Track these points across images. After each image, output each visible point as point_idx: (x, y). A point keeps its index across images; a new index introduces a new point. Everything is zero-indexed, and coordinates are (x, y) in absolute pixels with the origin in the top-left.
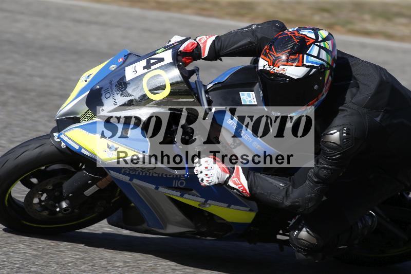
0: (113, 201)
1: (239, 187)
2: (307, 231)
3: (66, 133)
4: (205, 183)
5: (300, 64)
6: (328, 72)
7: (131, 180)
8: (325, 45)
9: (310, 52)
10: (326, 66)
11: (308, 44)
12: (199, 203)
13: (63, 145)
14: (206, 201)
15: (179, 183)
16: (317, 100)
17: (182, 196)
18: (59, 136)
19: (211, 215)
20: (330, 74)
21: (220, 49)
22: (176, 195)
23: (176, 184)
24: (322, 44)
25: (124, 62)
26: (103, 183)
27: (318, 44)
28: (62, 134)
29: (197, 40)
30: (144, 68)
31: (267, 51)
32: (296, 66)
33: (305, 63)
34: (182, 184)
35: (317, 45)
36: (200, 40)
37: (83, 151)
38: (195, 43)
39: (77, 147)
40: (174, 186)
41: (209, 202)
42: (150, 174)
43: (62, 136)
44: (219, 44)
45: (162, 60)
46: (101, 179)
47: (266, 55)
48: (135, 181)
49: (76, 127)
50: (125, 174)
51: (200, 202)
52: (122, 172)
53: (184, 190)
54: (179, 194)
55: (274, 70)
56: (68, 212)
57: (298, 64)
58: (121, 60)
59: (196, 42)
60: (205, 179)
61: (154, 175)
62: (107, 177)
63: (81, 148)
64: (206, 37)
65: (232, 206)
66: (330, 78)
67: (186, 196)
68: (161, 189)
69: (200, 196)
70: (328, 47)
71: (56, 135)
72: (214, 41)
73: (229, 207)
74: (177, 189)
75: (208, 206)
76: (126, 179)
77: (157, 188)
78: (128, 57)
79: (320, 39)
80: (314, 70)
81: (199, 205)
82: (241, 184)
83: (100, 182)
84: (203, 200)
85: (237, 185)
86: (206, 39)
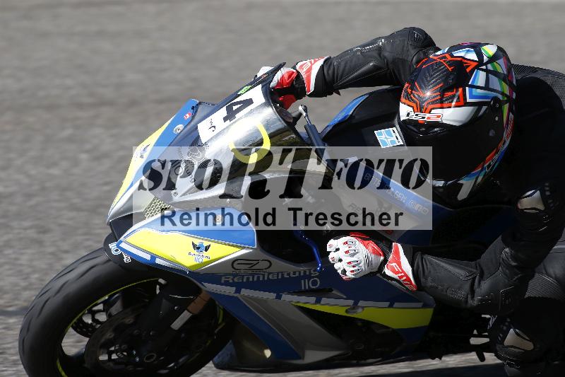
0: (216, 331)
1: (401, 277)
2: (517, 333)
3: (128, 239)
4: (349, 275)
5: (462, 102)
6: (506, 108)
7: (238, 291)
8: (494, 67)
9: (473, 81)
10: (501, 99)
11: (468, 70)
12: (345, 308)
13: (127, 259)
14: (356, 304)
15: (310, 282)
16: (497, 152)
17: (318, 302)
18: (118, 246)
19: (368, 324)
20: (510, 110)
21: (333, 81)
22: (309, 302)
23: (306, 284)
24: (490, 67)
25: (193, 117)
26: (198, 305)
27: (484, 67)
28: (121, 242)
29: (298, 67)
30: (225, 119)
31: (409, 91)
32: (456, 106)
33: (469, 100)
34: (314, 283)
35: (482, 70)
36: (301, 66)
37: (158, 261)
38: (293, 72)
39: (148, 257)
40: (303, 288)
41: (361, 303)
42: (264, 278)
43: (123, 245)
44: (331, 72)
45: (249, 102)
46: (192, 300)
47: (408, 97)
48: (245, 292)
49: (141, 227)
50: (227, 284)
51: (348, 306)
52: (223, 282)
53: (319, 293)
54: (313, 299)
55: (424, 118)
56: (152, 360)
57: (459, 104)
58: (187, 115)
59: (295, 71)
60: (349, 269)
61: (271, 277)
62: (201, 295)
63: (154, 257)
64: (311, 62)
65: (396, 305)
66: (511, 114)
67: (324, 300)
68: (286, 297)
69: (345, 297)
70: (499, 70)
71: (113, 246)
72: (322, 67)
73: (391, 306)
74: (308, 292)
75: (360, 310)
76: (230, 291)
77: (279, 297)
78: (197, 108)
79: (486, 59)
80: (484, 108)
81: (347, 311)
82: (403, 272)
83: (192, 304)
84: (351, 302)
85: (396, 273)
86: (310, 65)
